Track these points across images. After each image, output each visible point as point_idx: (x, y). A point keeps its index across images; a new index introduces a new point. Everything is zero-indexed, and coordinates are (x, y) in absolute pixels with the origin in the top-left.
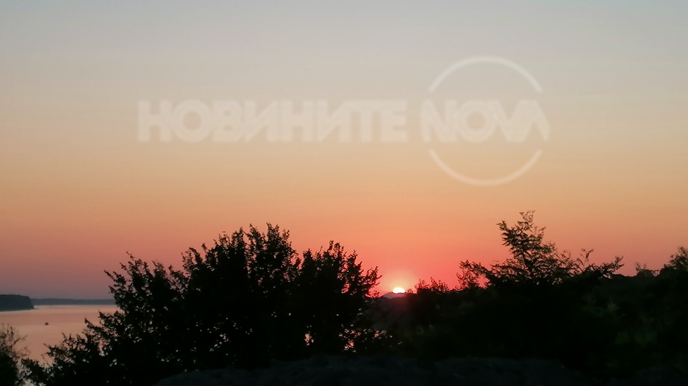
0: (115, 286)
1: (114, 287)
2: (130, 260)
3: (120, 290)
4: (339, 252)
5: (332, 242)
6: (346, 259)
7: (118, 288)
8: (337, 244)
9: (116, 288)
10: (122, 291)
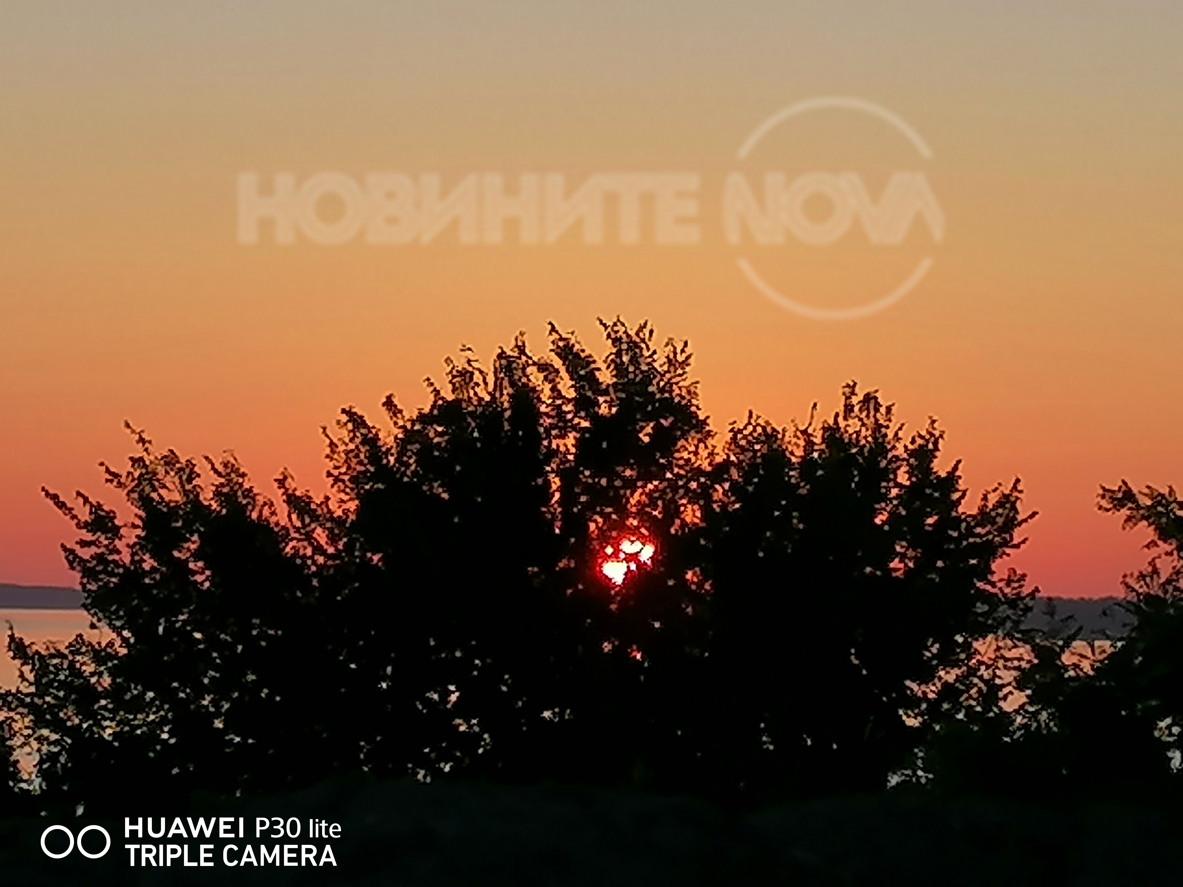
0: (84, 544)
1: (77, 548)
2: (138, 452)
3: (100, 558)
4: (878, 426)
5: (852, 388)
6: (900, 451)
7: (93, 550)
8: (868, 398)
9: (86, 553)
10: (107, 563)
